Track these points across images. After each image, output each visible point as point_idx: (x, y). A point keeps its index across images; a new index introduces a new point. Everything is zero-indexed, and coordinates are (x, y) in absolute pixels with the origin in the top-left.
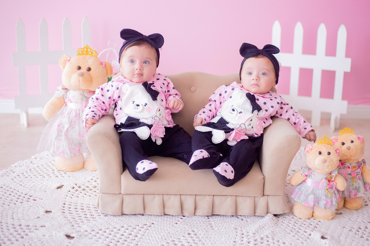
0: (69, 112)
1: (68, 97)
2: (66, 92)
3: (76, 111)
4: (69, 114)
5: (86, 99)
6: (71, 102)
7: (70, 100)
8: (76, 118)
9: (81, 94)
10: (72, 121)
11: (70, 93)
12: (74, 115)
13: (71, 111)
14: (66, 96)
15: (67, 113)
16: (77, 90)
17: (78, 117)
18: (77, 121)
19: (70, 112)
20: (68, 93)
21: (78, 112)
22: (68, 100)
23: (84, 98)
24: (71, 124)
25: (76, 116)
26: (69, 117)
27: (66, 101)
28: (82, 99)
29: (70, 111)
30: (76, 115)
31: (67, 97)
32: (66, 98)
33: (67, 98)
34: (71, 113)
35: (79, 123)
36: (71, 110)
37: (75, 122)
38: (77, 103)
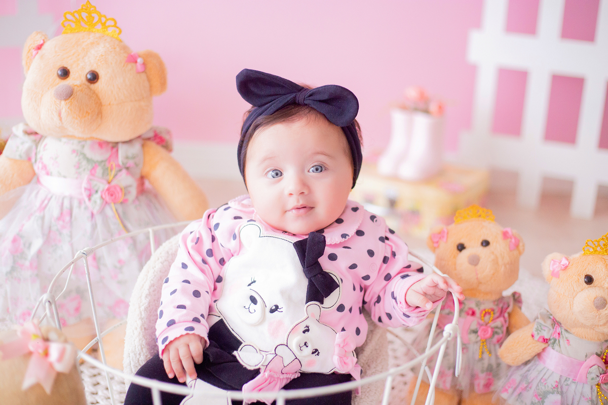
0: (43, 202)
1: (41, 158)
2: (37, 143)
3: (62, 204)
4: (43, 208)
5: (90, 167)
6: (48, 174)
7: (44, 167)
8: (61, 223)
9: (74, 151)
10: (50, 228)
11: (45, 146)
12: (56, 213)
13: (49, 200)
14: (36, 154)
15: (38, 204)
16: (64, 140)
17: (67, 219)
18: (65, 232)
19: (44, 205)
20: (41, 147)
21: (66, 204)
22: (40, 165)
23: (84, 163)
24: (49, 238)
25: (61, 217)
26: (43, 218)
27: (36, 168)
28: (78, 166)
29: (46, 202)
30: (62, 214)
31: (39, 156)
32: (36, 161)
33: (38, 162)
34: (46, 205)
35: (71, 236)
36: (49, 196)
37: (60, 234)
38: (65, 177)
